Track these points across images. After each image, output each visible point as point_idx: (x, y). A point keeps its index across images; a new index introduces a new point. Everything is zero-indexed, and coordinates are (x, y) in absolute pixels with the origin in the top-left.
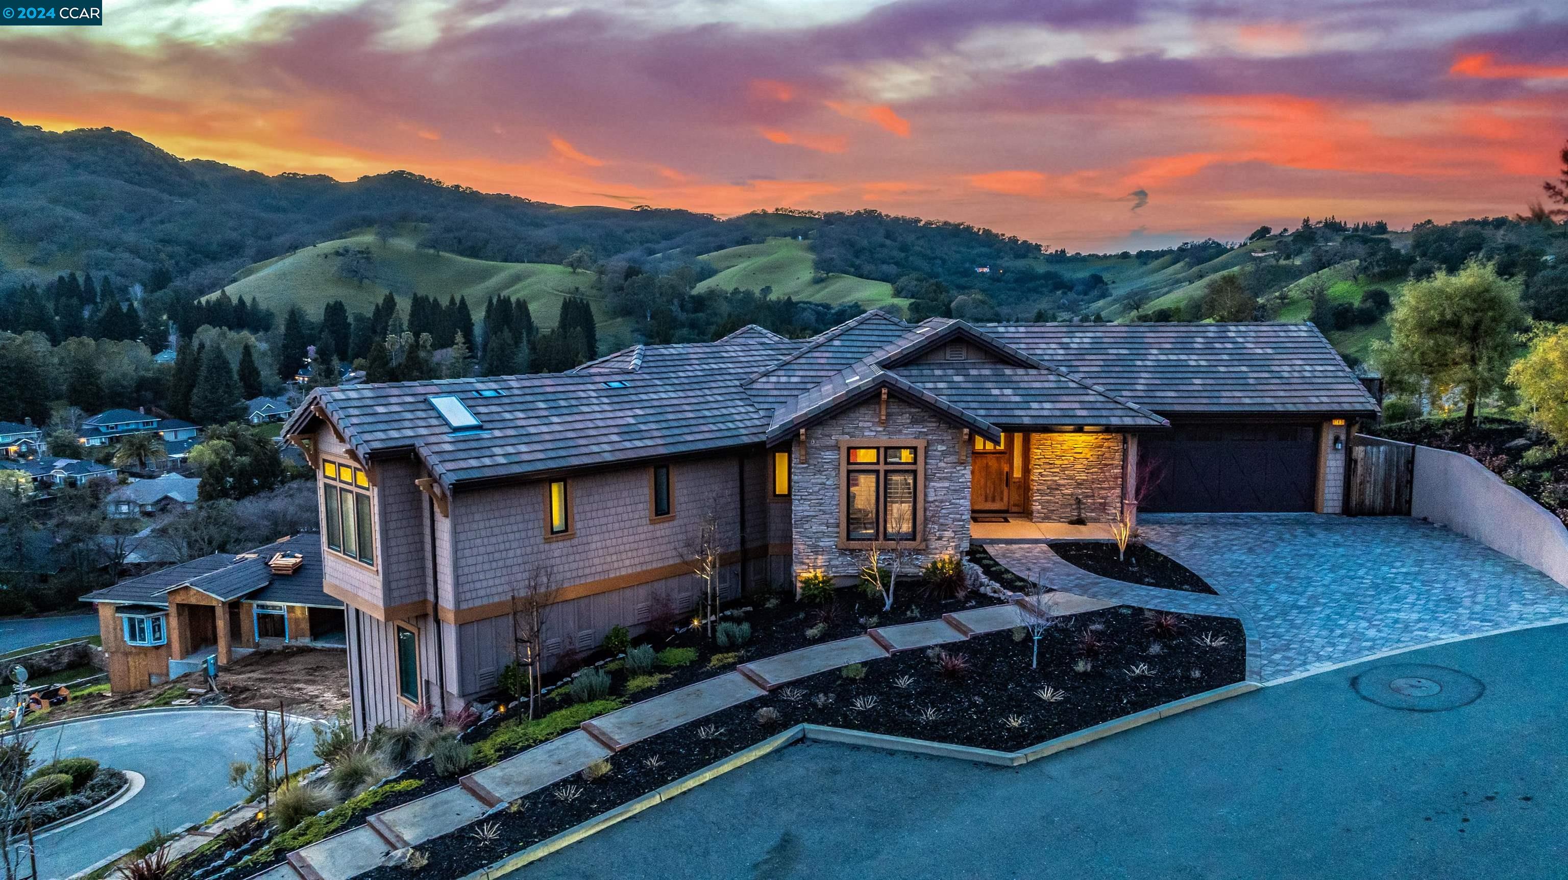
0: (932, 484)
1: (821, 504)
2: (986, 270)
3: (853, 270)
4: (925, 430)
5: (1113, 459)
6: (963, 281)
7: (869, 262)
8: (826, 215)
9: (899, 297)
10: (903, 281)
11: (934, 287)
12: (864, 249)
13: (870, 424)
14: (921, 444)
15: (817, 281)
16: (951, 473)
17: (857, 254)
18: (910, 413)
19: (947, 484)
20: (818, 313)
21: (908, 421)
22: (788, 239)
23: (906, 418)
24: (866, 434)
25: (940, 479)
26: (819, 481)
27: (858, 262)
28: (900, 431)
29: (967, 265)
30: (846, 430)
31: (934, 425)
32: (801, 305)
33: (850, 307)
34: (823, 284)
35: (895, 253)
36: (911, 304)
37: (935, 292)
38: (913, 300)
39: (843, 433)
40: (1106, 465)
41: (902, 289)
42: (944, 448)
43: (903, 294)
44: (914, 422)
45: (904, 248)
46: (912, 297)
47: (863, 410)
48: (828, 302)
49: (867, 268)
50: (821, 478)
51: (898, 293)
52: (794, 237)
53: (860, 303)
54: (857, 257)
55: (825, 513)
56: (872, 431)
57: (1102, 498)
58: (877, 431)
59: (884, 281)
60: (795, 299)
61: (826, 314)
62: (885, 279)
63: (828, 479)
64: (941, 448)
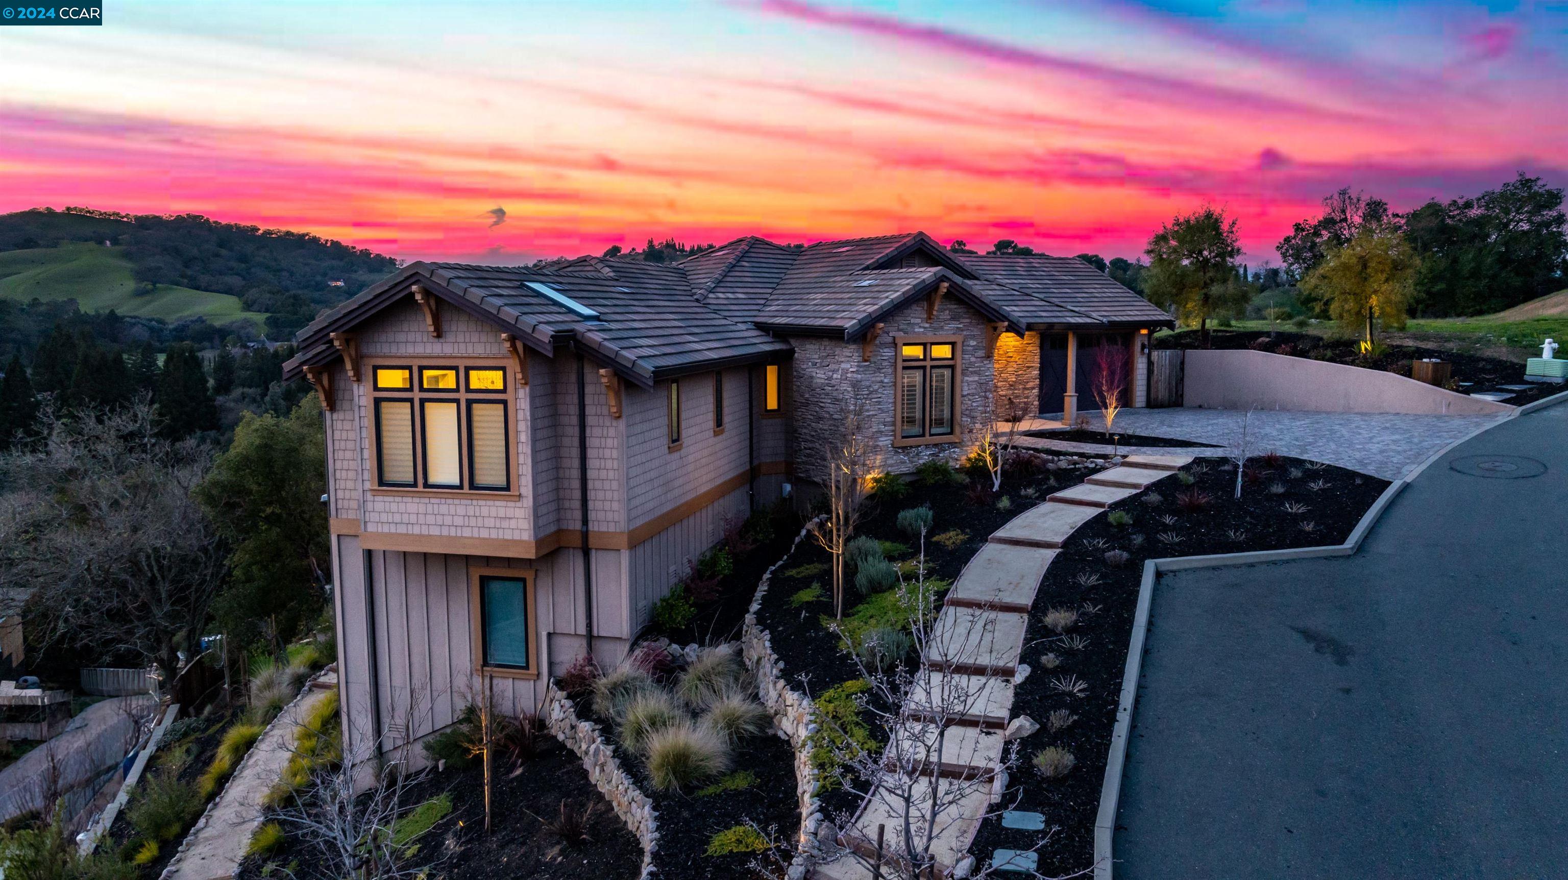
0: (966, 378)
1: (879, 403)
2: (340, 284)
3: (186, 281)
4: (961, 326)
5: (1033, 362)
6: (317, 295)
7: (203, 273)
8: (137, 218)
9: (250, 311)
10: (253, 293)
11: (292, 300)
12: (196, 258)
13: (919, 321)
14: (958, 339)
15: (140, 293)
16: (980, 367)
17: (187, 264)
18: (950, 310)
19: (976, 378)
20: (152, 329)
21: (949, 317)
22: (92, 245)
23: (946, 315)
24: (916, 330)
25: (972, 373)
26: (879, 379)
27: (189, 272)
28: (942, 327)
29: (319, 278)
30: (901, 327)
31: (968, 321)
32: (128, 319)
33: (192, 322)
34: (148, 298)
35: (233, 264)
36: (267, 319)
37: (293, 305)
38: (268, 315)
39: (899, 330)
40: (1029, 367)
41: (254, 302)
42: (975, 343)
43: (256, 307)
44: (953, 318)
45: (243, 259)
46: (267, 311)
47: (914, 307)
48: (161, 317)
49: (204, 279)
50: (880, 377)
51: (248, 306)
52: (101, 242)
53: (205, 318)
54: (187, 267)
55: (883, 411)
56: (920, 327)
57: (1025, 398)
58: (925, 328)
59: (226, 293)
60: (119, 312)
61: (162, 330)
62: (229, 291)
63: (885, 377)
64: (973, 343)
